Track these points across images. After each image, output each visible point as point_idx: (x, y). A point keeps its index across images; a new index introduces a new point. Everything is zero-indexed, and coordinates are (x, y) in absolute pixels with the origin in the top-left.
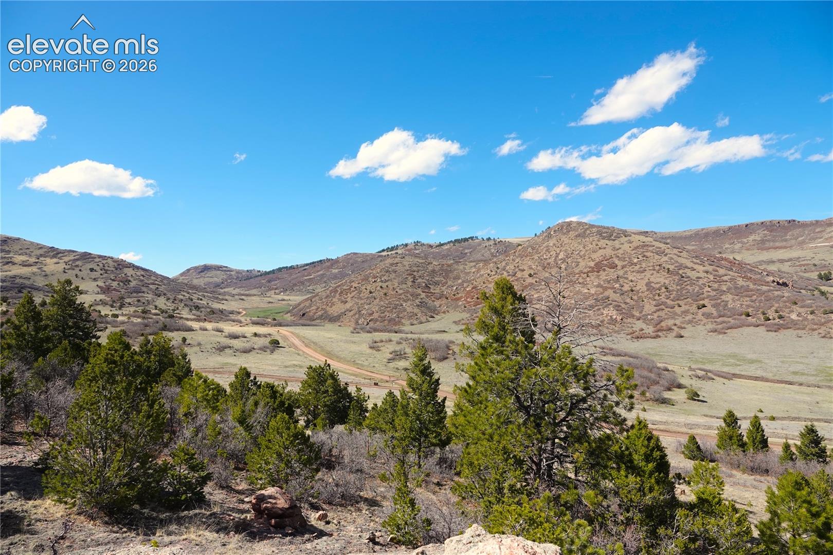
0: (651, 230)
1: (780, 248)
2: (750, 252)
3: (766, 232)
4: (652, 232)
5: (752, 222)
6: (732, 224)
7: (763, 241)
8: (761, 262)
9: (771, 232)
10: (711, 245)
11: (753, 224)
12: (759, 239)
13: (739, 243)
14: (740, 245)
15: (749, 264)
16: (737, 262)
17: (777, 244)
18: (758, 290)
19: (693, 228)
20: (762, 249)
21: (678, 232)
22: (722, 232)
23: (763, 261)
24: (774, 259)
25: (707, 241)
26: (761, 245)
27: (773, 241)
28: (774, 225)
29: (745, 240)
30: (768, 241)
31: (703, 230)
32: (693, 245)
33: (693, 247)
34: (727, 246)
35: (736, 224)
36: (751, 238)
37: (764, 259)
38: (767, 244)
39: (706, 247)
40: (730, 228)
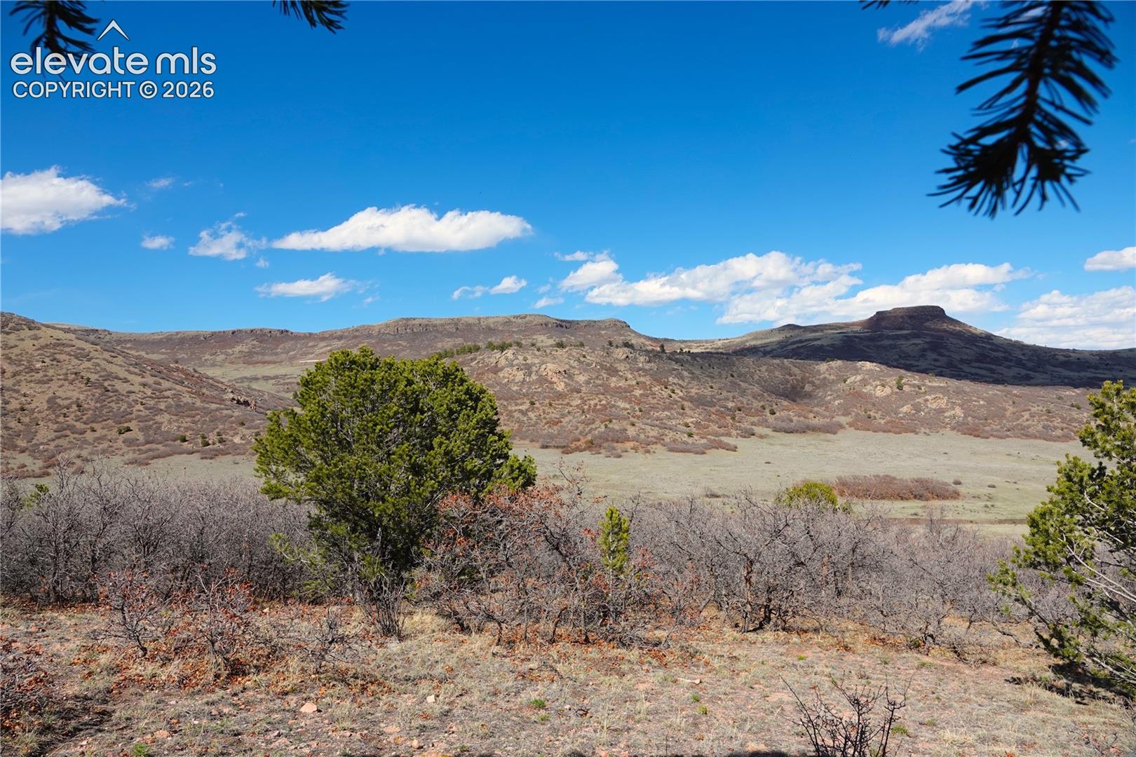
0: (103, 328)
1: (269, 363)
2: (235, 366)
3: (255, 342)
4: (105, 331)
5: (240, 328)
6: (217, 330)
7: (250, 354)
8: (243, 379)
9: (261, 342)
10: (187, 354)
11: (240, 331)
12: (247, 350)
13: (222, 353)
14: (223, 357)
15: (212, 378)
16: (197, 375)
17: (267, 358)
18: (204, 408)
19: (165, 330)
20: (249, 363)
21: (143, 335)
22: (202, 338)
23: (245, 378)
24: (259, 376)
25: (182, 349)
26: (248, 359)
27: (263, 354)
28: (265, 335)
29: (230, 351)
30: (257, 353)
31: (177, 333)
32: (163, 353)
33: (163, 356)
34: (207, 357)
35: (222, 330)
36: (238, 348)
37: (248, 376)
38: (256, 358)
39: (180, 357)
40: (213, 334)
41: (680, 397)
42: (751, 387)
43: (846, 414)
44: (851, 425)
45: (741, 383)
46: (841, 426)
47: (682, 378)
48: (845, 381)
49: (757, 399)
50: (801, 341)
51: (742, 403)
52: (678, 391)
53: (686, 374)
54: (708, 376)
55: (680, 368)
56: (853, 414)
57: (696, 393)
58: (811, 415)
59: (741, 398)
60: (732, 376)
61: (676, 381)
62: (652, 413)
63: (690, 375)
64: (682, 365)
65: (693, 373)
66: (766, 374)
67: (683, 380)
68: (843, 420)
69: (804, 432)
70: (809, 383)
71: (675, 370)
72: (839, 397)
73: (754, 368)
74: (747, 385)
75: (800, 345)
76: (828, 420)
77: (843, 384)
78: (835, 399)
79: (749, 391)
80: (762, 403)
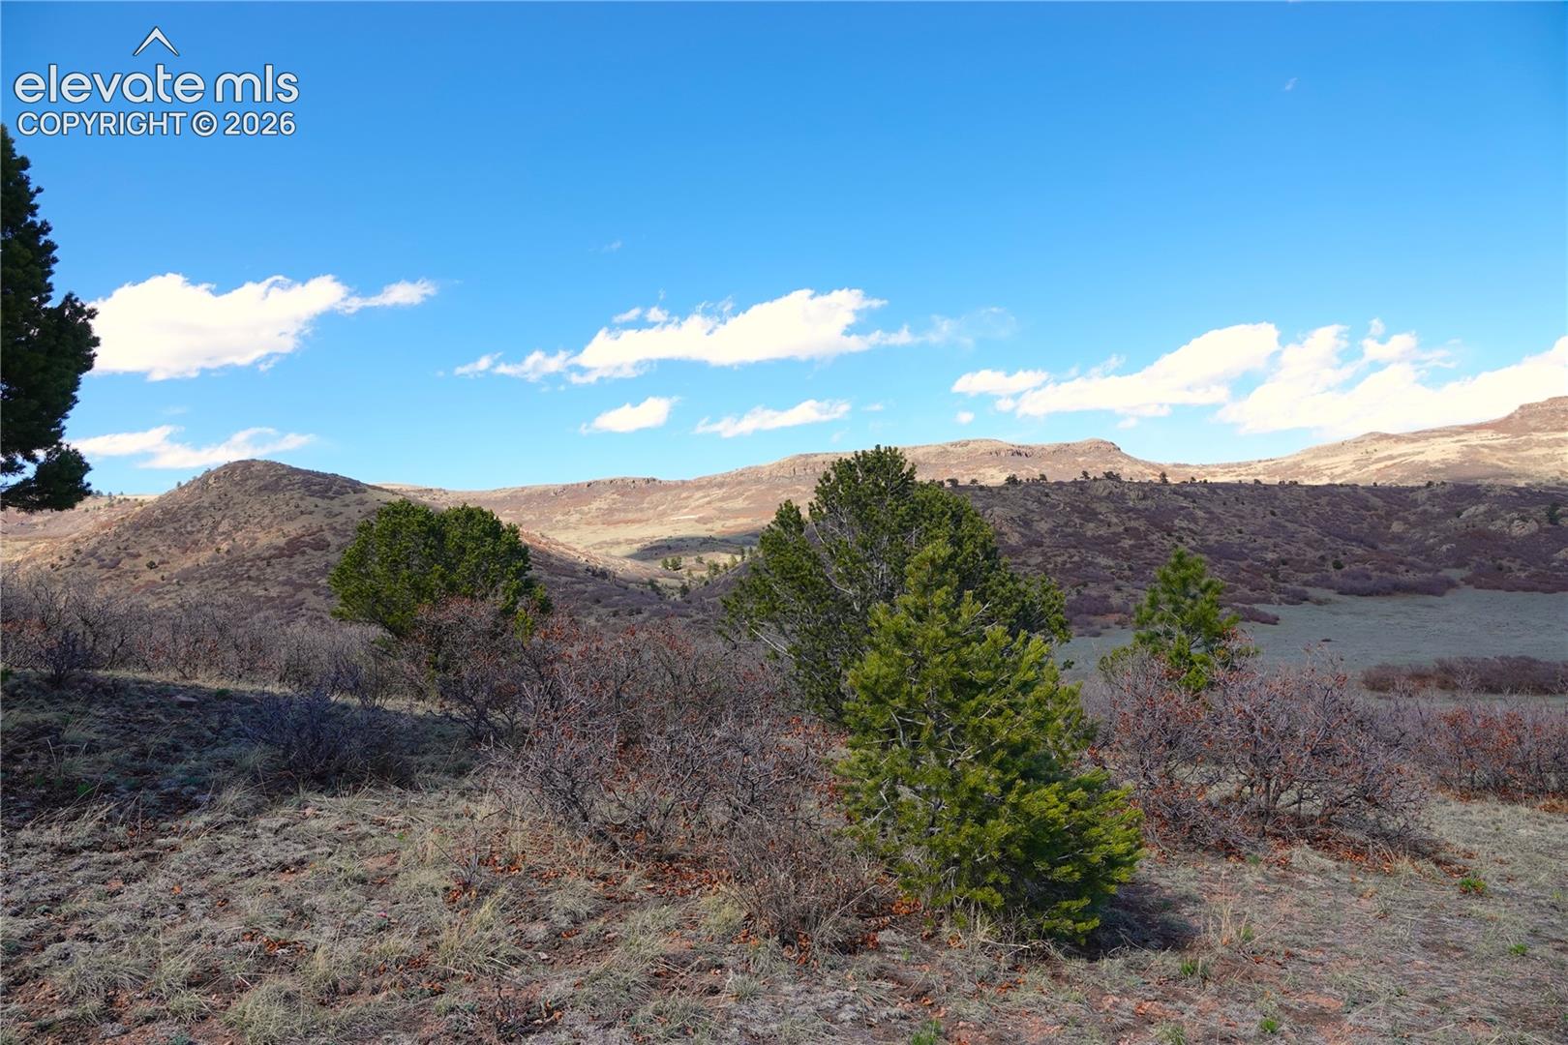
0: (438, 487)
1: (633, 522)
2: (592, 528)
3: (615, 496)
4: (440, 490)
5: (597, 479)
7: (611, 511)
8: (601, 545)
9: (623, 496)
11: (597, 482)
12: (606, 507)
13: (577, 512)
14: (578, 516)
15: (563, 544)
16: (544, 541)
17: (631, 516)
18: (553, 582)
19: (508, 487)
20: (609, 524)
21: (483, 492)
22: (552, 493)
23: (605, 542)
24: (621, 539)
25: (528, 509)
26: (608, 518)
27: (625, 511)
28: (627, 485)
29: (586, 509)
30: (618, 510)
31: (523, 489)
34: (559, 517)
35: (574, 482)
36: (595, 505)
37: (608, 539)
38: (617, 516)
39: (527, 518)
40: (565, 488)
41: (1191, 548)
42: (1304, 529)
43: (1461, 564)
44: (1468, 581)
45: (1288, 524)
46: (1451, 584)
47: (1195, 520)
48: (1459, 515)
49: (1312, 547)
50: (1391, 457)
51: (1289, 553)
52: (1190, 540)
53: (1200, 513)
54: (1234, 516)
55: (1191, 505)
56: (1474, 564)
57: (1217, 542)
58: (1402, 568)
59: (1287, 546)
60: (1273, 514)
61: (1184, 524)
62: (1148, 572)
63: (1207, 516)
64: (1194, 502)
65: (1211, 513)
66: (1328, 509)
67: (1196, 523)
68: (1455, 574)
69: (1389, 594)
70: (1398, 519)
71: (1183, 508)
72: (1447, 540)
73: (1308, 501)
74: (1296, 526)
75: (1389, 463)
76: (1430, 575)
77: (1455, 520)
78: (1441, 543)
79: (1301, 536)
80: (1322, 553)
